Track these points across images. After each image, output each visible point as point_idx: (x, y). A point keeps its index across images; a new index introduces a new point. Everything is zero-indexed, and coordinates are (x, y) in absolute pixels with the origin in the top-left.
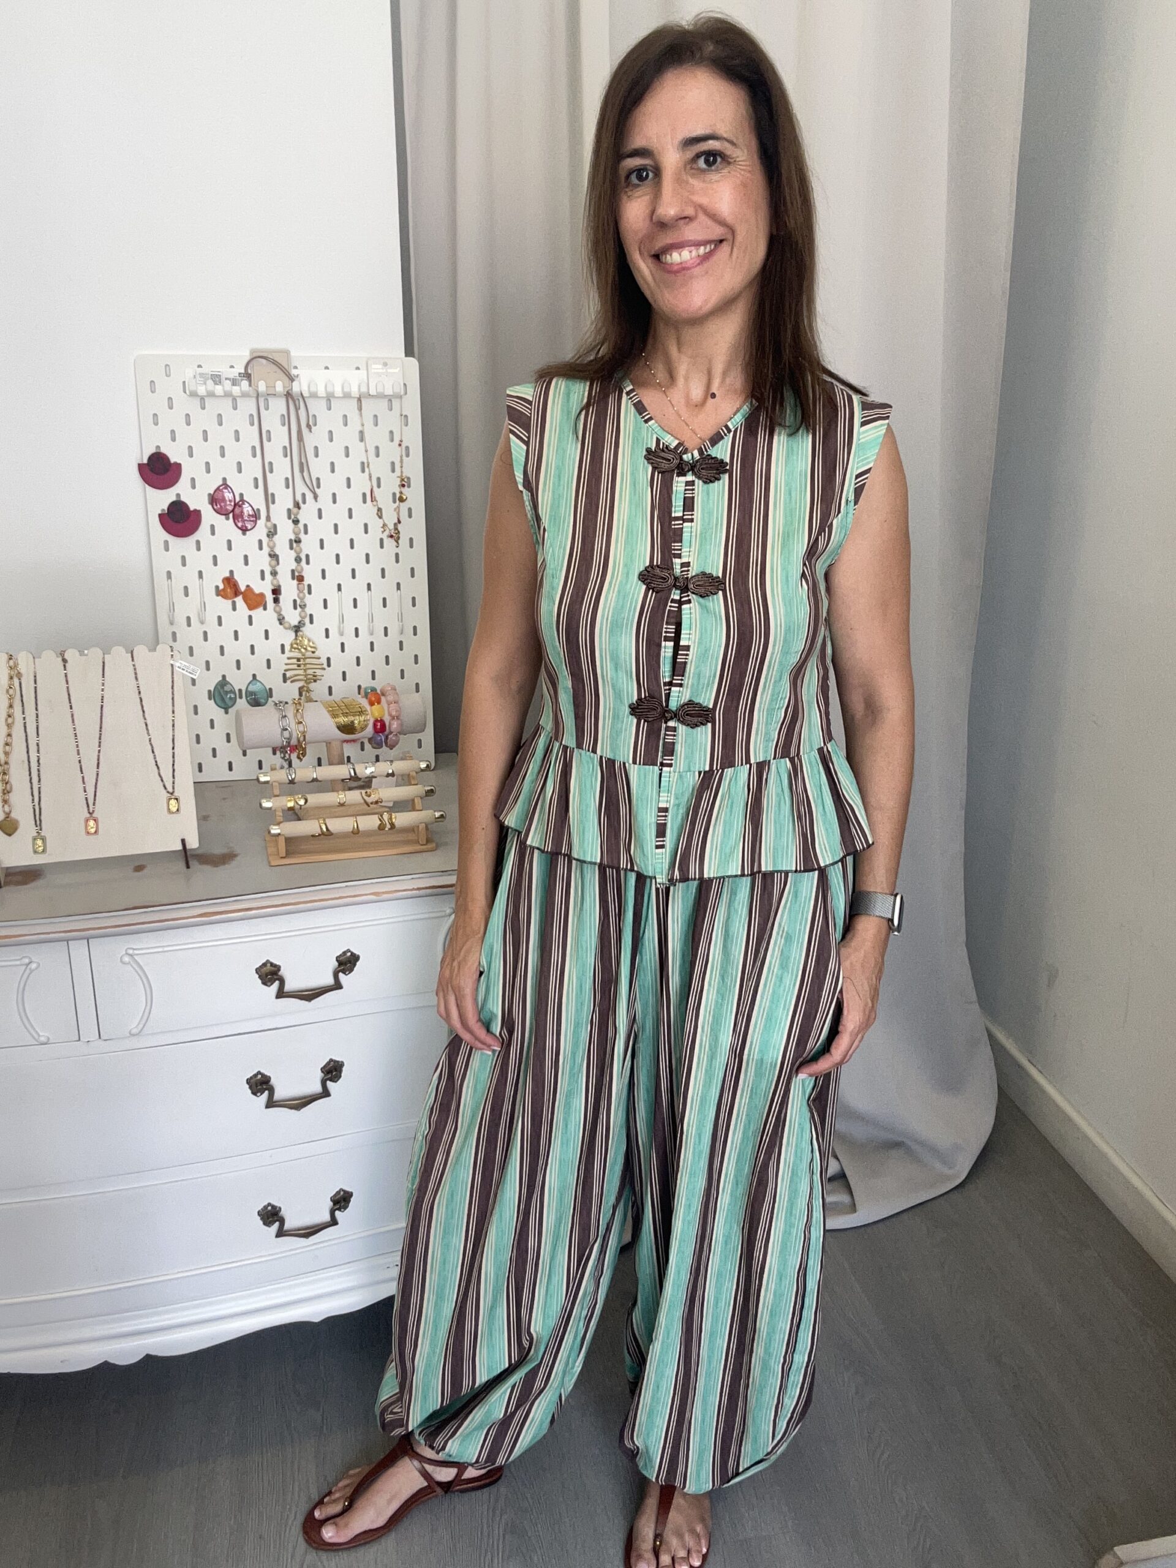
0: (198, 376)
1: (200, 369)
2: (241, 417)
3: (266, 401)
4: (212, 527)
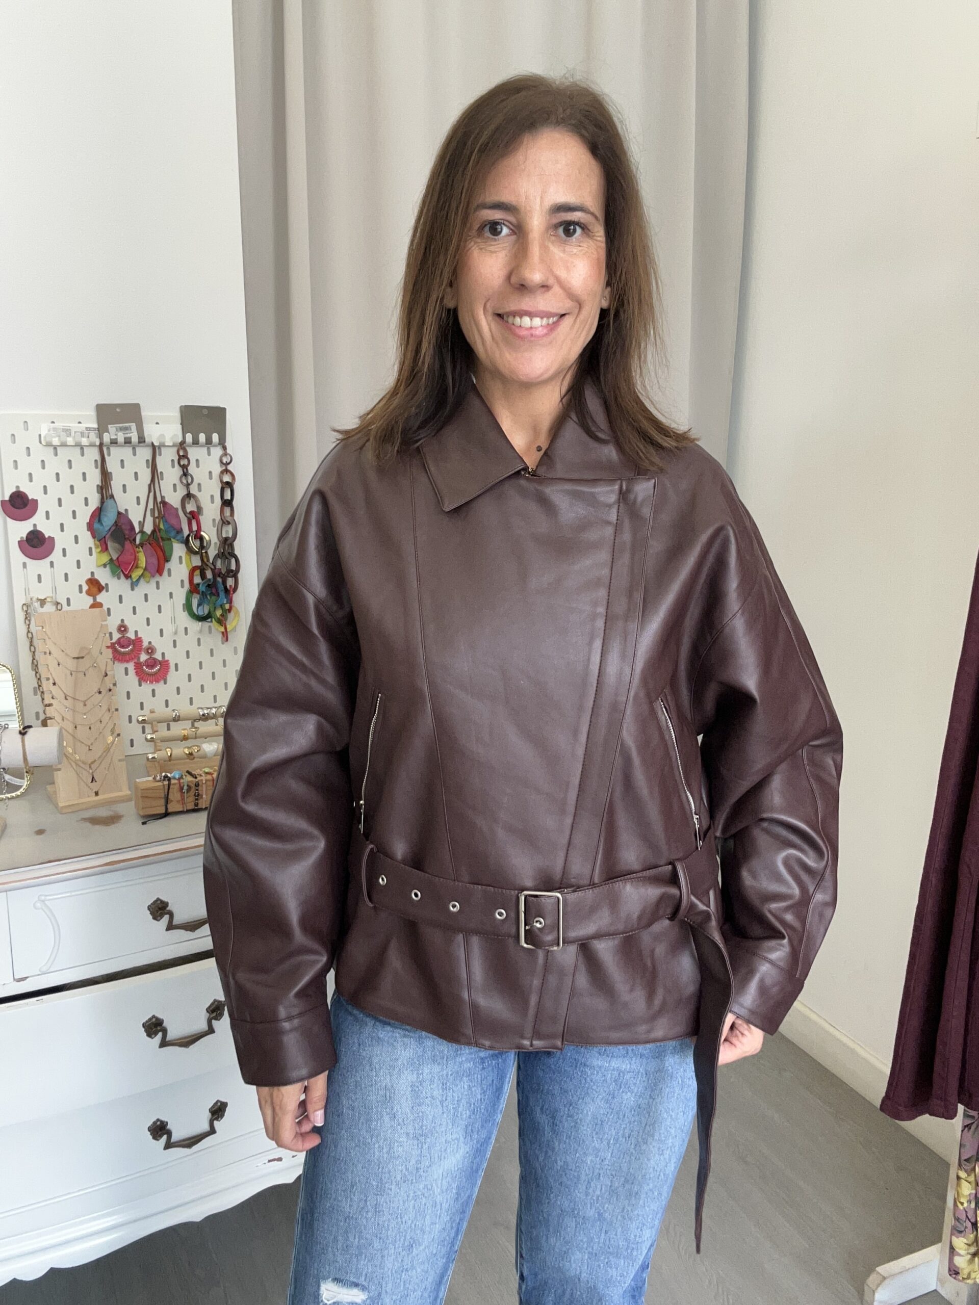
0: (52, 430)
1: (53, 424)
2: (88, 463)
3: (108, 449)
4: (64, 550)
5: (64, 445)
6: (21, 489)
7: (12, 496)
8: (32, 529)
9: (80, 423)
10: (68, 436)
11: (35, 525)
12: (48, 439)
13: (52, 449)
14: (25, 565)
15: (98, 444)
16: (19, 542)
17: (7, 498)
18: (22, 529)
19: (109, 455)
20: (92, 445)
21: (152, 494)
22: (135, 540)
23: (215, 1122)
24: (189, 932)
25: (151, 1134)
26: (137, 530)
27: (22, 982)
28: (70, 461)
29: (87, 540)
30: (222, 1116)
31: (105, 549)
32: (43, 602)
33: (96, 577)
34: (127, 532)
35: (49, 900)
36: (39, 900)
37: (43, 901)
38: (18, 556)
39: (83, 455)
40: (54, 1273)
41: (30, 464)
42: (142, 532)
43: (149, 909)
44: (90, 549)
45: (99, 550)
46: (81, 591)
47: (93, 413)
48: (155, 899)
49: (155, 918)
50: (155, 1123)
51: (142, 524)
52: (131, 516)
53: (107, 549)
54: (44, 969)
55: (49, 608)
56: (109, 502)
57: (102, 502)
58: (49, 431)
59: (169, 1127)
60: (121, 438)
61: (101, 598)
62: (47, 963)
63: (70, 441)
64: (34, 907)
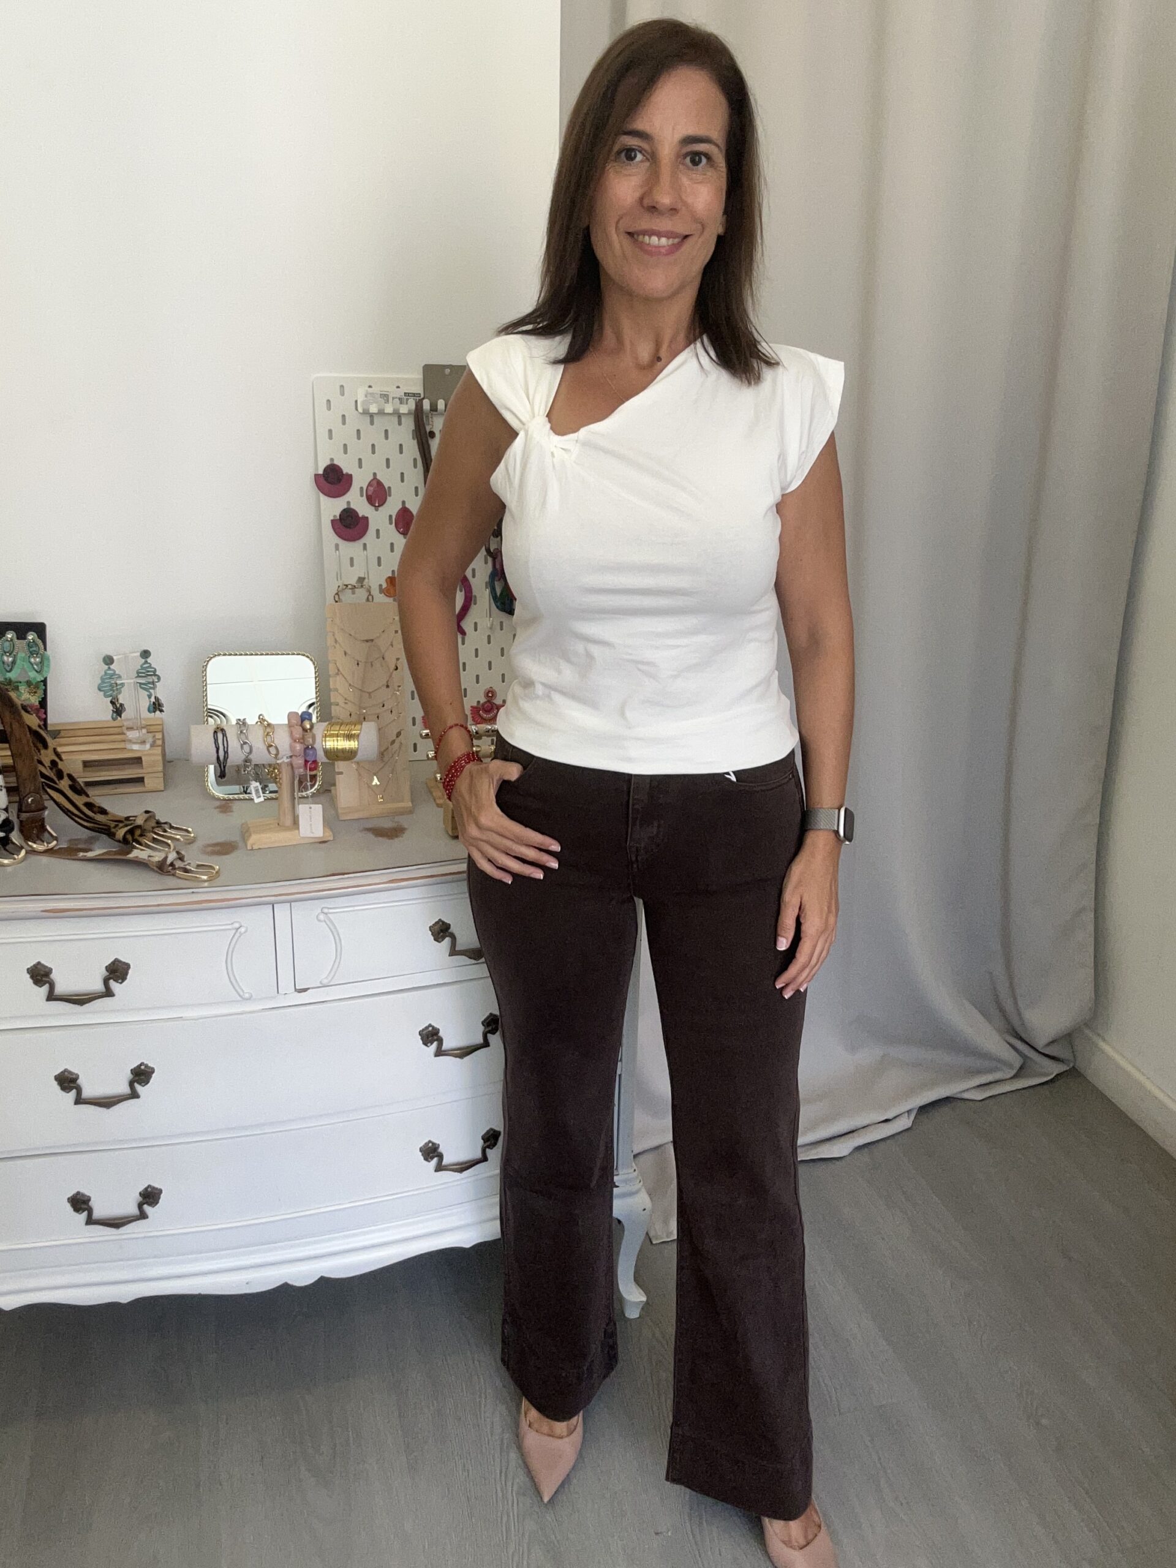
0: (369, 395)
1: (371, 389)
2: (405, 433)
3: (428, 416)
4: (378, 531)
5: (381, 413)
6: (336, 462)
7: (325, 470)
8: (346, 507)
9: (398, 387)
10: (385, 403)
11: (348, 503)
12: (364, 407)
13: (368, 419)
14: (337, 547)
15: (416, 411)
16: (332, 521)
17: (321, 472)
18: (333, 507)
20: (410, 413)
23: (488, 1150)
25: (422, 1155)
27: (303, 993)
28: (386, 431)
32: (354, 588)
35: (331, 913)
36: (322, 913)
37: (326, 914)
38: (331, 538)
39: (400, 423)
41: (344, 434)
43: (430, 930)
47: (418, 376)
48: (437, 919)
49: (437, 940)
50: (427, 1144)
54: (325, 982)
58: (366, 396)
59: (440, 1149)
62: (328, 975)
63: (389, 409)
64: (317, 917)
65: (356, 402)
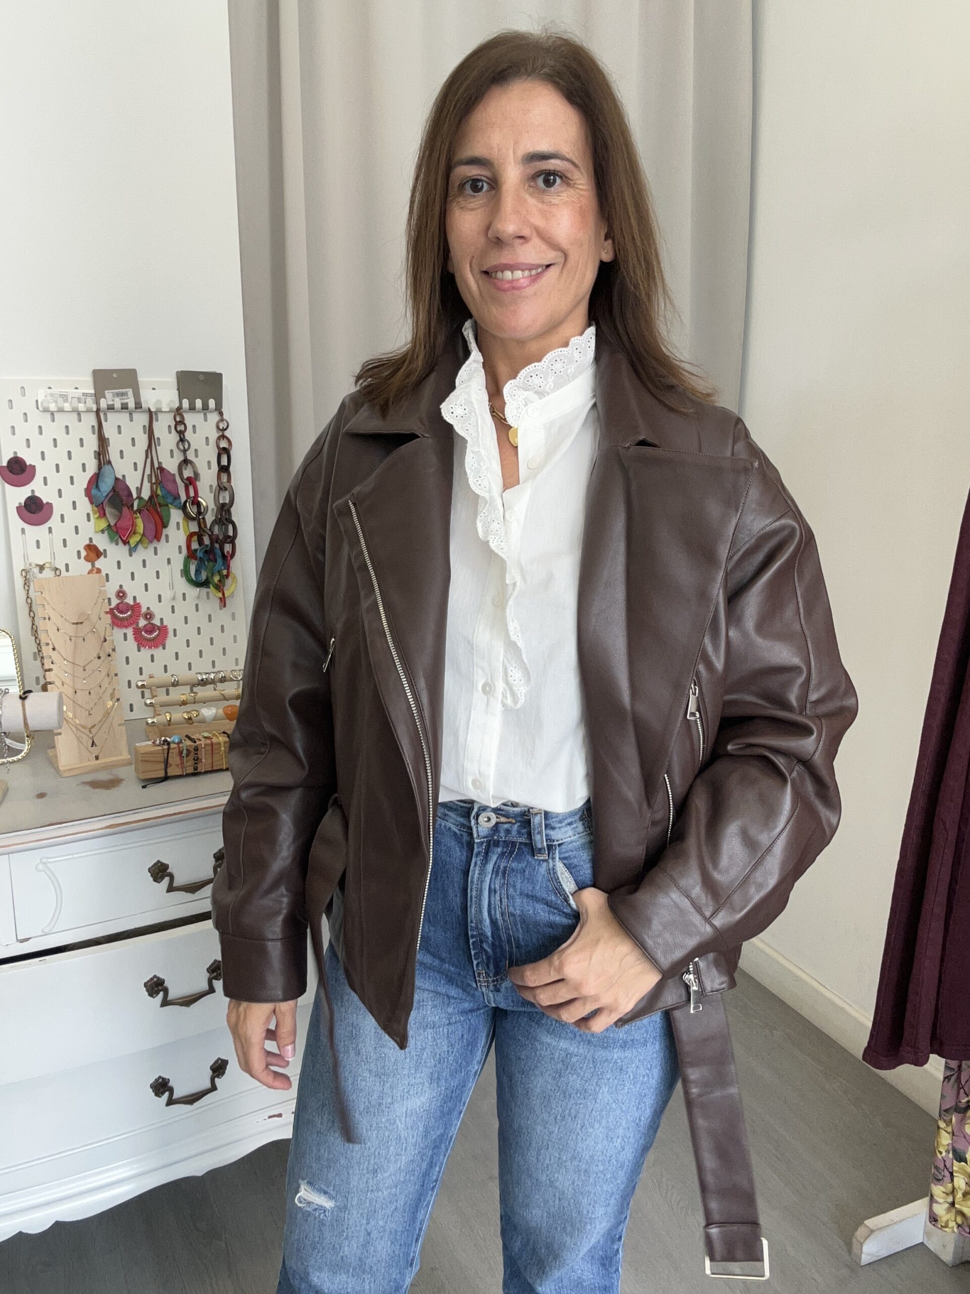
0: (49, 396)
1: (50, 390)
2: (85, 428)
3: (105, 414)
4: (62, 516)
5: (61, 410)
6: (19, 455)
7: (9, 462)
8: (30, 494)
9: (77, 388)
10: (65, 402)
11: (33, 491)
12: (45, 405)
13: (48, 415)
14: (23, 531)
15: (95, 409)
16: (19, 509)
17: (5, 464)
18: (19, 495)
19: (106, 421)
20: (89, 411)
21: (149, 460)
22: (132, 506)
23: (216, 1079)
24: (189, 895)
25: (153, 1091)
26: (135, 496)
27: (25, 943)
28: (67, 427)
29: (85, 505)
30: (223, 1073)
31: (103, 515)
32: (42, 568)
33: (95, 542)
34: (124, 498)
35: (50, 862)
36: (41, 862)
37: (45, 863)
38: (16, 522)
39: (80, 420)
40: (59, 1226)
41: (27, 430)
42: (139, 498)
43: (149, 871)
44: (88, 515)
45: (97, 515)
46: (79, 557)
47: (89, 379)
48: (155, 861)
49: (155, 880)
50: (157, 1080)
51: (139, 490)
52: (128, 483)
53: (105, 514)
54: (47, 930)
55: (48, 573)
56: (106, 468)
57: (100, 468)
58: (46, 396)
59: (170, 1084)
60: (118, 404)
61: (100, 563)
62: (50, 924)
63: (67, 406)
64: (36, 869)
65: (37, 401)
